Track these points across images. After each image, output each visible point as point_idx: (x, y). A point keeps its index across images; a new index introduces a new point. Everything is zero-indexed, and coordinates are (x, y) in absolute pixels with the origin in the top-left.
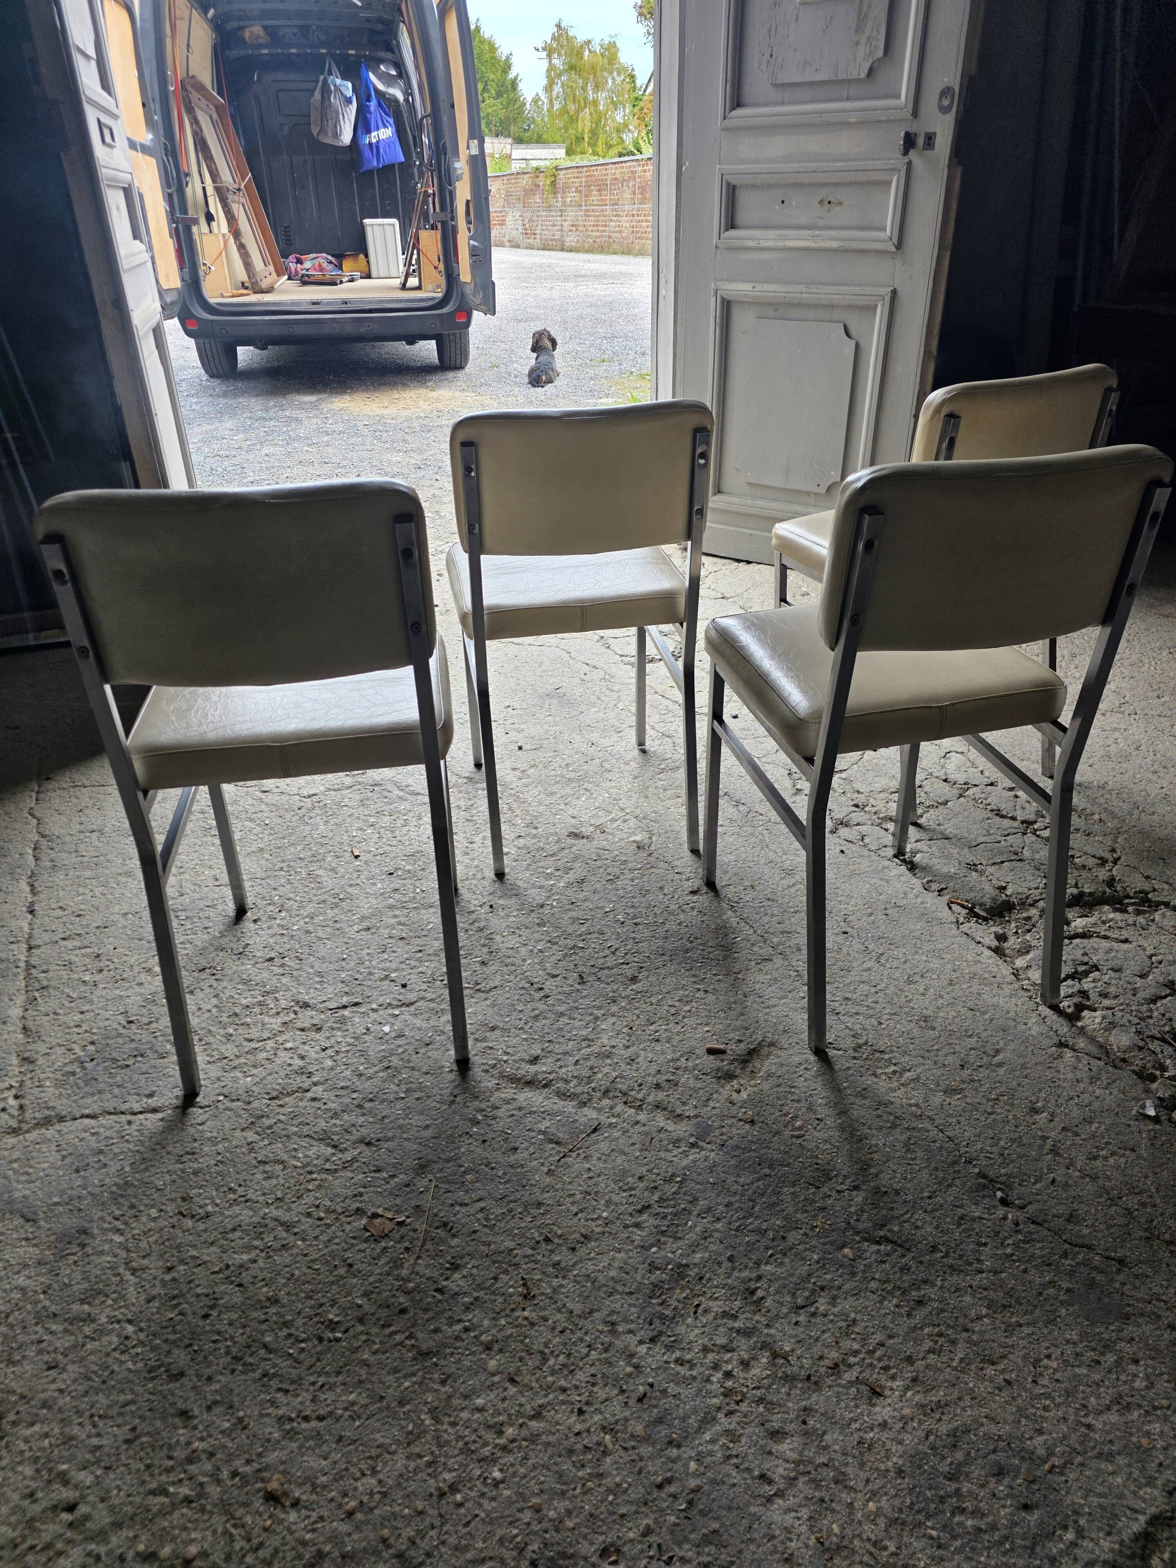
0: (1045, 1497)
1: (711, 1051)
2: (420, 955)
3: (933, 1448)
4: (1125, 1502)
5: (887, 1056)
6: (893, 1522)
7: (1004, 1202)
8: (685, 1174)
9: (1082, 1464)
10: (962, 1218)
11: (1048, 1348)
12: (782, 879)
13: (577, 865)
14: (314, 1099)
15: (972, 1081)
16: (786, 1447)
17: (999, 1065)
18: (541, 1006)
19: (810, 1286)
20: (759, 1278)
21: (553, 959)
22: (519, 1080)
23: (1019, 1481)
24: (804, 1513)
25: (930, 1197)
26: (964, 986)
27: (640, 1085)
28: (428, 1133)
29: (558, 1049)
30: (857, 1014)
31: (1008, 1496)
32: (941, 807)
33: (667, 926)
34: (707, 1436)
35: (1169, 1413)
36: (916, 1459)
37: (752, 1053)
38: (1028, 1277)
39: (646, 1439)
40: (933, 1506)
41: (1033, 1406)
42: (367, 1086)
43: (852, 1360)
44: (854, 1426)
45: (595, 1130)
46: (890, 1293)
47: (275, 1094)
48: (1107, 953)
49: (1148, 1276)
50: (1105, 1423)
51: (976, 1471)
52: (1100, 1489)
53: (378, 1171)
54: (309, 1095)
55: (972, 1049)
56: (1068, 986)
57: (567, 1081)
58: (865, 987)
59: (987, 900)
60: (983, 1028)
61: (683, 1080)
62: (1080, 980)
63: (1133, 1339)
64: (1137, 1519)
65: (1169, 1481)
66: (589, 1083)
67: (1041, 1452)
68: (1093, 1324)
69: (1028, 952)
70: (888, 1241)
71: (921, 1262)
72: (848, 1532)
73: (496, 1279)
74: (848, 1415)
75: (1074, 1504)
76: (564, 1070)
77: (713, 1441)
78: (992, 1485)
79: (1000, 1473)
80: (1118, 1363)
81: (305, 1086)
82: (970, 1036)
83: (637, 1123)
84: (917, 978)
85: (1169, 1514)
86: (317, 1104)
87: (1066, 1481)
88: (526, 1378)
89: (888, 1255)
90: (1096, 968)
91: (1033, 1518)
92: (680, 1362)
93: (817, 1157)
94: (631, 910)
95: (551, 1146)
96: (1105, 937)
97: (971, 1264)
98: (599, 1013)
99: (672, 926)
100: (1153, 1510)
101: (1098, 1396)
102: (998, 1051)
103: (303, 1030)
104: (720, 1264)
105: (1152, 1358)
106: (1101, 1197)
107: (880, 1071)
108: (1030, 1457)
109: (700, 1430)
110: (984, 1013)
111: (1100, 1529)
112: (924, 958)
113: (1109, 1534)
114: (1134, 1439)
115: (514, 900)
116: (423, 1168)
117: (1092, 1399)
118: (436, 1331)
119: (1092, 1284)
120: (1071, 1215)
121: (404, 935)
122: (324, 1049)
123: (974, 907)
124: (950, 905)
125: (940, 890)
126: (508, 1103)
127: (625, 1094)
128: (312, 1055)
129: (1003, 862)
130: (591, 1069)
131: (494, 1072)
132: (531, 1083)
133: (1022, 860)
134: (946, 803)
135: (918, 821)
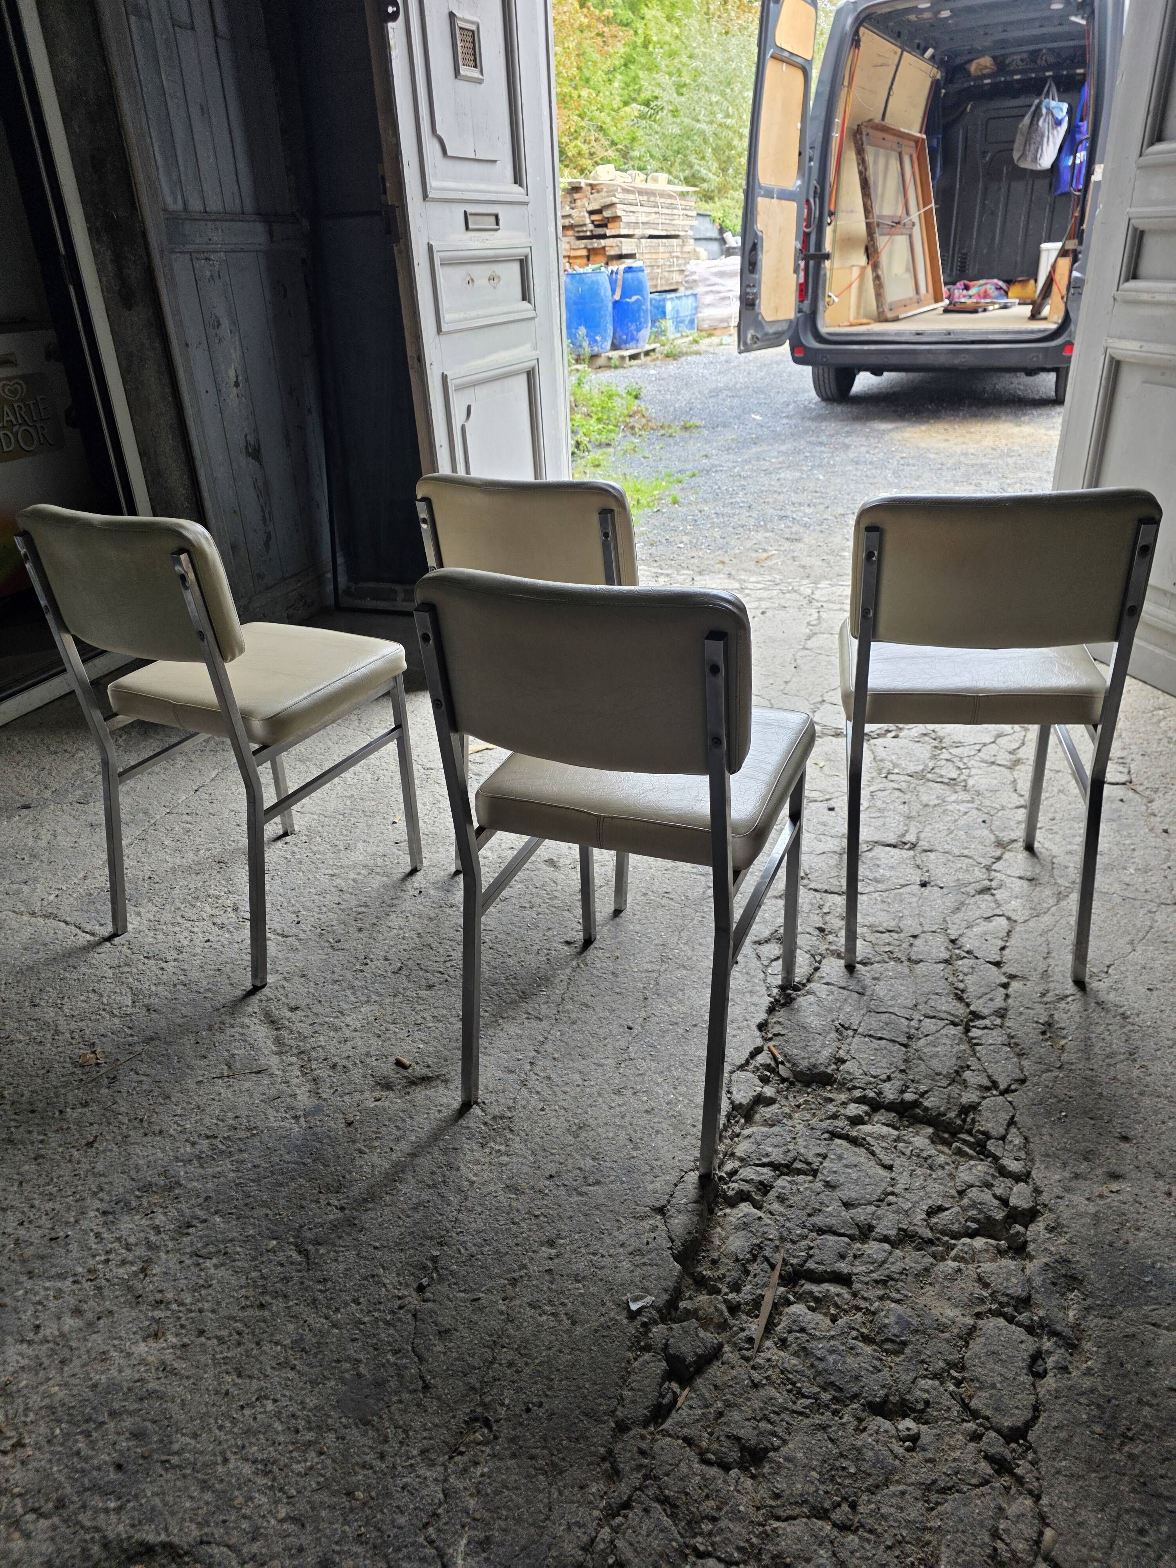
0: (137, 1471)
1: (399, 1063)
2: (335, 906)
3: (129, 1389)
4: (169, 1520)
5: (510, 1136)
6: (51, 1408)
7: (421, 1289)
8: (262, 1132)
9: (185, 1476)
10: (373, 1276)
11: (285, 1396)
12: (651, 962)
14: (162, 969)
15: (541, 1191)
16: (70, 1322)
17: (581, 1194)
18: (349, 976)
19: (222, 1246)
20: (205, 1221)
21: (402, 947)
22: (271, 1016)
23: (139, 1450)
24: (24, 1362)
25: (376, 1248)
26: (656, 1120)
27: (326, 1060)
28: (180, 1021)
29: (317, 1008)
30: (538, 1093)
31: (121, 1452)
32: (906, 963)
33: (508, 960)
34: (48, 1284)
35: (285, 1501)
36: (113, 1387)
37: (425, 1080)
38: (349, 1345)
39: (24, 1261)
40: (79, 1418)
41: (216, 1419)
42: (194, 975)
43: (174, 1306)
44: (116, 1342)
45: (259, 1072)
46: (256, 1287)
47: (151, 955)
48: (847, 1166)
49: (426, 1411)
50: (237, 1468)
51: (128, 1423)
52: (170, 1499)
53: (130, 1028)
54: (164, 965)
55: (580, 1169)
56: (757, 1173)
57: (291, 1032)
58: (577, 1077)
59: (804, 1064)
60: (615, 1158)
61: (354, 1071)
62: (782, 1174)
63: (343, 1439)
64: (159, 1534)
65: (212, 1534)
66: (301, 1041)
67: (176, 1447)
68: (334, 1407)
69: (772, 1126)
70: (307, 1256)
71: (302, 1283)
72: (25, 1391)
73: (91, 1124)
74: (123, 1334)
75: (144, 1490)
76: (300, 1024)
77: (47, 1289)
78: (122, 1438)
79: (138, 1435)
80: (310, 1443)
81: (169, 958)
82: (594, 1159)
83: (286, 1083)
84: (628, 1092)
85: (181, 1552)
86: (159, 972)
87: (161, 1476)
88: (27, 1187)
89: (292, 1263)
90: (814, 1172)
91: (113, 1475)
92: (98, 1235)
93: (350, 1172)
94: (503, 937)
95: (226, 1067)
96: (872, 1153)
97: (328, 1308)
98: (374, 997)
99: (513, 961)
100: (176, 1540)
101: (262, 1450)
102: (598, 1183)
103: (214, 924)
104: (198, 1197)
105: (334, 1461)
106: (490, 1336)
107: (492, 1144)
108: (165, 1443)
109: (50, 1278)
110: (635, 1148)
111: (133, 1518)
112: (660, 1080)
113: (133, 1526)
114: (236, 1493)
116: (149, 1040)
117: (256, 1448)
118: (30, 1132)
119: (379, 1384)
120: (447, 1331)
121: (345, 889)
122: (208, 941)
123: (782, 1063)
124: (758, 1051)
125: (775, 1035)
126: (242, 1027)
127: (310, 1061)
128: (197, 942)
129: (881, 1039)
130: (315, 1032)
131: (264, 1004)
132: (273, 1022)
133: (905, 1046)
134: (917, 962)
135: (858, 966)
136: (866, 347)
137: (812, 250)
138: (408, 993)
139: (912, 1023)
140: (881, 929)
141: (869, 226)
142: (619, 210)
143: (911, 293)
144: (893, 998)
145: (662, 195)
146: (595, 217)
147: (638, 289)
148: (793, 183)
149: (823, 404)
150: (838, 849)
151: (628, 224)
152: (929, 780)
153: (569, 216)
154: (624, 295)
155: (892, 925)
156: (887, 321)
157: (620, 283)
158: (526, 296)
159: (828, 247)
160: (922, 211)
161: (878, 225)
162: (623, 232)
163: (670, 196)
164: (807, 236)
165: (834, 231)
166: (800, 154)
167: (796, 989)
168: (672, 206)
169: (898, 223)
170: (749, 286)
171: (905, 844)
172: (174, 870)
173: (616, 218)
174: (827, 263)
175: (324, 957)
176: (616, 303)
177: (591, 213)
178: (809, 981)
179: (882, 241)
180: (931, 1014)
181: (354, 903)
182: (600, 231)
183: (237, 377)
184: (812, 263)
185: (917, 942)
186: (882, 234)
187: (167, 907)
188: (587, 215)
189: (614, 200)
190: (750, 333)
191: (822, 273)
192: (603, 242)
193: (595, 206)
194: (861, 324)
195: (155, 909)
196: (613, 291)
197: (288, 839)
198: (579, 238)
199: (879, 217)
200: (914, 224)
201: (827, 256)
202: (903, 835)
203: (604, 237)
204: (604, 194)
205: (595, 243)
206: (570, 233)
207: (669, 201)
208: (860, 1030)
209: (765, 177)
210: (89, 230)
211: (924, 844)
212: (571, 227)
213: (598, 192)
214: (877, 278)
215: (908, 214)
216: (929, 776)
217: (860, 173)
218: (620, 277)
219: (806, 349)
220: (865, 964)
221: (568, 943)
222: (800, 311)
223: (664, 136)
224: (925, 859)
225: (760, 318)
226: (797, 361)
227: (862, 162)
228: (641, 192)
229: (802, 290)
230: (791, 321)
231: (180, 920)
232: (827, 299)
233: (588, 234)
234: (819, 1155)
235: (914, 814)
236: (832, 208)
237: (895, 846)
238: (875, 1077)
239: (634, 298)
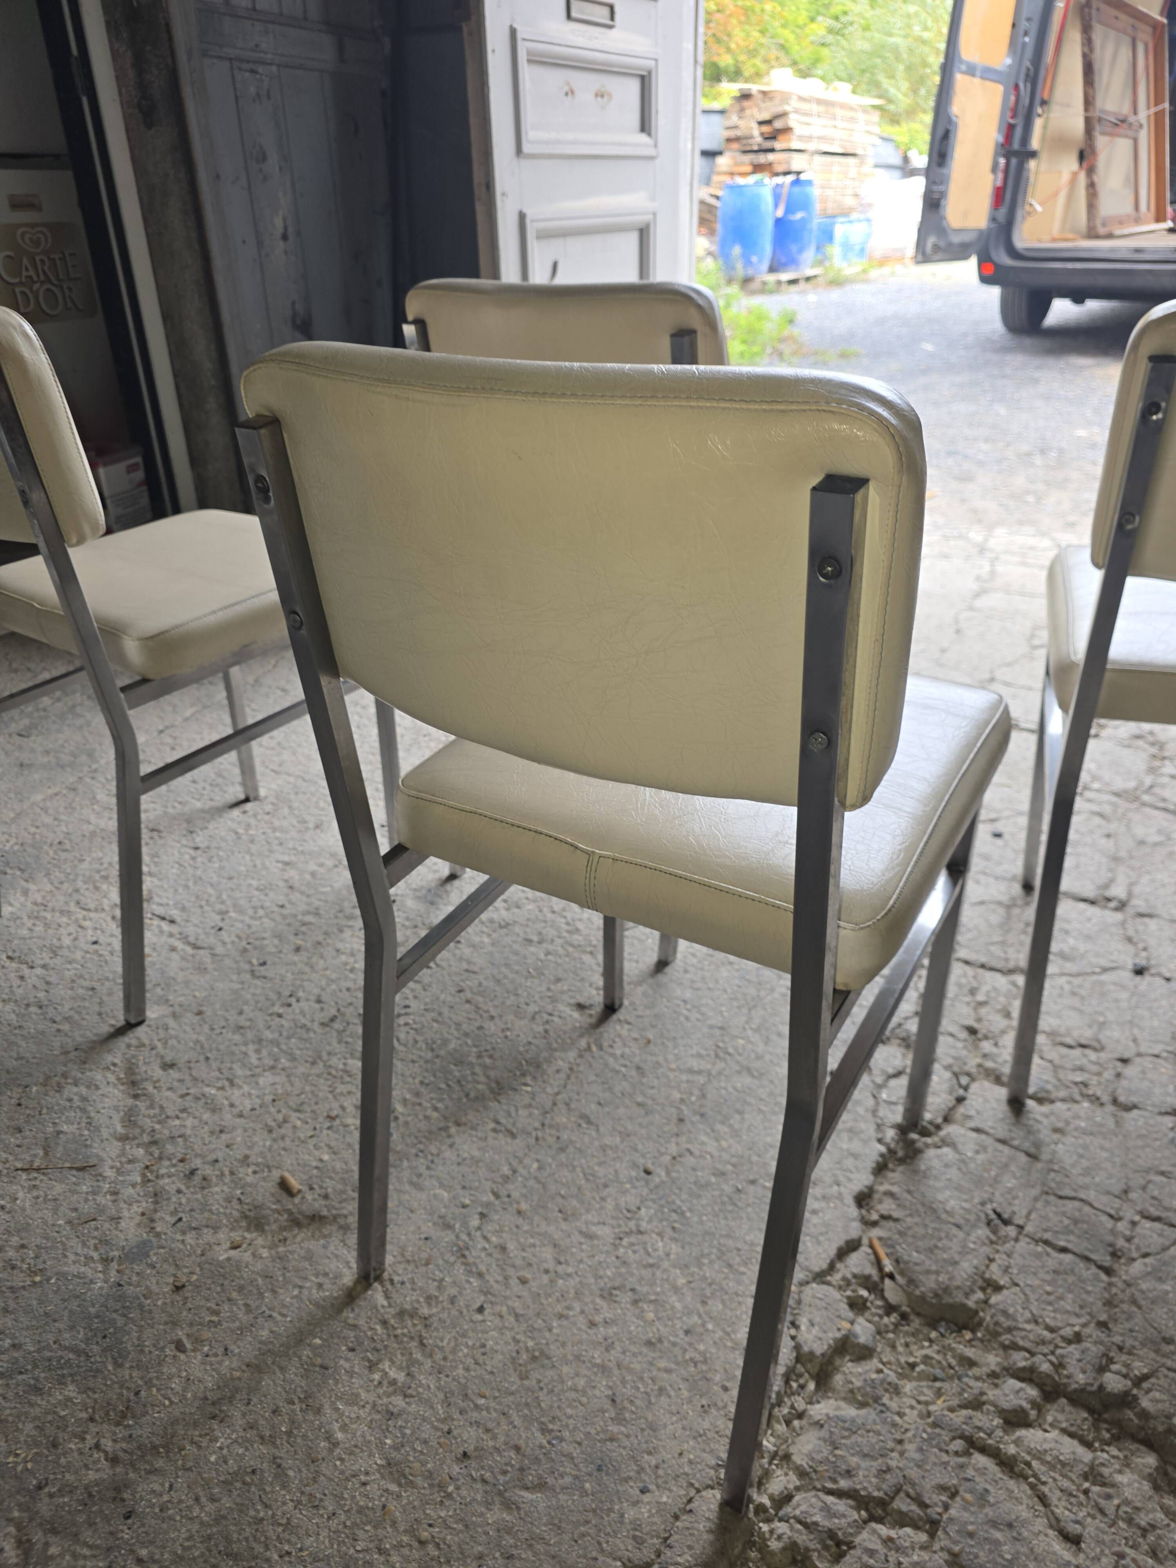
1: (284, 1185)
2: (276, 909)
5: (418, 1355)
8: (48, 1280)
12: (699, 1056)
13: (530, 907)
15: (441, 1487)
17: (509, 1505)
18: (260, 1021)
22: (134, 1074)
26: (662, 1364)
27: (182, 1161)
28: (11, 1064)
29: (201, 1070)
30: (480, 1275)
32: (1110, 1108)
33: (489, 1024)
42: (59, 992)
45: (83, 1168)
47: (17, 954)
48: (994, 1524)
54: (26, 972)
55: (517, 1448)
56: (826, 1509)
57: (151, 1106)
58: (548, 1254)
59: (928, 1284)
60: (580, 1436)
61: (217, 1189)
62: (872, 1518)
66: (159, 1122)
69: (862, 1405)
76: (168, 1093)
81: (37, 962)
82: (544, 1431)
83: (115, 1193)
84: (625, 1298)
86: (16, 983)
90: (933, 1526)
93: (149, 1386)
94: (491, 984)
95: (41, 1153)
96: (1043, 1499)
98: (284, 1062)
99: (491, 1027)
102: (541, 1486)
107: (386, 1365)
110: (619, 1420)
112: (681, 1281)
115: (421, 907)
121: (297, 885)
122: (95, 943)
123: (891, 1276)
124: (852, 1246)
125: (883, 1217)
126: (88, 1087)
127: (161, 1158)
128: (82, 944)
129: (1064, 1250)
130: (184, 1110)
131: (132, 1051)
132: (133, 1083)
133: (1108, 1271)
134: (1129, 1108)
135: (1030, 1103)
136: (1070, 265)
137: (1016, 145)
138: (334, 1061)
139: (1121, 1226)
140: (1069, 1041)
141: (1088, 121)
142: (793, 121)
143: (1129, 209)
144: (1087, 1172)
145: (843, 106)
146: (766, 129)
147: (805, 204)
148: (1003, 61)
149: (1009, 336)
150: (1004, 898)
151: (801, 138)
152: (1144, 804)
153: (736, 127)
154: (789, 210)
155: (1086, 1034)
156: (1097, 237)
157: (784, 197)
158: (645, 126)
159: (1035, 143)
160: (1153, 110)
161: (1100, 120)
162: (794, 145)
163: (851, 109)
164: (1011, 128)
165: (1045, 127)
166: (1014, 25)
167: (925, 1133)
168: (852, 120)
169: (1123, 121)
170: (934, 183)
171: (1109, 900)
172: (93, 834)
173: (787, 130)
174: (1032, 164)
175: (237, 986)
176: (778, 222)
177: (761, 123)
178: (947, 1119)
179: (1101, 141)
180: (1154, 1212)
181: (303, 907)
182: (768, 144)
183: (286, 228)
184: (1014, 161)
185: (1129, 1071)
186: (1103, 133)
187: (66, 885)
188: (755, 126)
189: (787, 108)
190: (931, 241)
191: (1025, 174)
192: (771, 157)
193: (766, 116)
194: (1066, 240)
195: (49, 887)
196: (776, 205)
197: (248, 806)
198: (745, 152)
199: (1102, 111)
200: (1141, 126)
201: (1033, 154)
202: (1106, 886)
203: (772, 150)
204: (777, 101)
205: (762, 159)
206: (735, 146)
207: (850, 114)
208: (1029, 1229)
209: (968, 51)
210: (107, 23)
211: (1138, 904)
212: (737, 139)
213: (771, 99)
214: (1091, 186)
215: (1135, 113)
216: (1146, 798)
217: (1085, 56)
218: (785, 191)
219: (998, 267)
220: (1040, 1101)
221: (581, 1007)
222: (993, 219)
223: (851, 53)
224: (1141, 928)
225: (944, 223)
226: (985, 279)
227: (1088, 42)
228: (819, 102)
229: (999, 195)
230: (981, 232)
231: (73, 907)
232: (1027, 208)
233: (756, 148)
234: (943, 1488)
235: (1123, 854)
236: (1046, 97)
237: (1093, 902)
238: (1052, 1330)
239: (799, 216)
